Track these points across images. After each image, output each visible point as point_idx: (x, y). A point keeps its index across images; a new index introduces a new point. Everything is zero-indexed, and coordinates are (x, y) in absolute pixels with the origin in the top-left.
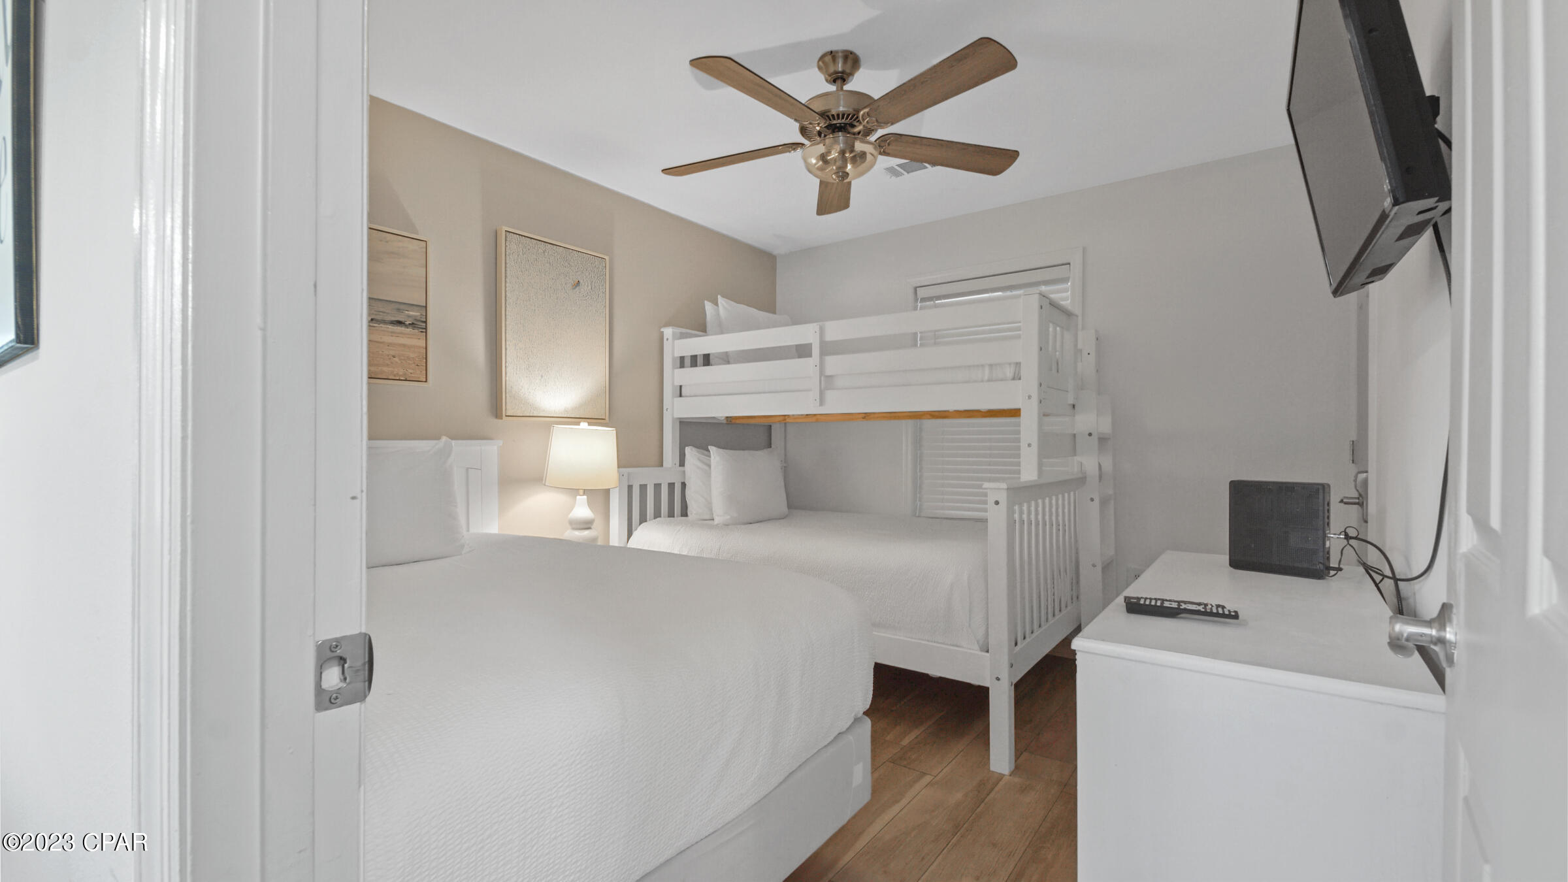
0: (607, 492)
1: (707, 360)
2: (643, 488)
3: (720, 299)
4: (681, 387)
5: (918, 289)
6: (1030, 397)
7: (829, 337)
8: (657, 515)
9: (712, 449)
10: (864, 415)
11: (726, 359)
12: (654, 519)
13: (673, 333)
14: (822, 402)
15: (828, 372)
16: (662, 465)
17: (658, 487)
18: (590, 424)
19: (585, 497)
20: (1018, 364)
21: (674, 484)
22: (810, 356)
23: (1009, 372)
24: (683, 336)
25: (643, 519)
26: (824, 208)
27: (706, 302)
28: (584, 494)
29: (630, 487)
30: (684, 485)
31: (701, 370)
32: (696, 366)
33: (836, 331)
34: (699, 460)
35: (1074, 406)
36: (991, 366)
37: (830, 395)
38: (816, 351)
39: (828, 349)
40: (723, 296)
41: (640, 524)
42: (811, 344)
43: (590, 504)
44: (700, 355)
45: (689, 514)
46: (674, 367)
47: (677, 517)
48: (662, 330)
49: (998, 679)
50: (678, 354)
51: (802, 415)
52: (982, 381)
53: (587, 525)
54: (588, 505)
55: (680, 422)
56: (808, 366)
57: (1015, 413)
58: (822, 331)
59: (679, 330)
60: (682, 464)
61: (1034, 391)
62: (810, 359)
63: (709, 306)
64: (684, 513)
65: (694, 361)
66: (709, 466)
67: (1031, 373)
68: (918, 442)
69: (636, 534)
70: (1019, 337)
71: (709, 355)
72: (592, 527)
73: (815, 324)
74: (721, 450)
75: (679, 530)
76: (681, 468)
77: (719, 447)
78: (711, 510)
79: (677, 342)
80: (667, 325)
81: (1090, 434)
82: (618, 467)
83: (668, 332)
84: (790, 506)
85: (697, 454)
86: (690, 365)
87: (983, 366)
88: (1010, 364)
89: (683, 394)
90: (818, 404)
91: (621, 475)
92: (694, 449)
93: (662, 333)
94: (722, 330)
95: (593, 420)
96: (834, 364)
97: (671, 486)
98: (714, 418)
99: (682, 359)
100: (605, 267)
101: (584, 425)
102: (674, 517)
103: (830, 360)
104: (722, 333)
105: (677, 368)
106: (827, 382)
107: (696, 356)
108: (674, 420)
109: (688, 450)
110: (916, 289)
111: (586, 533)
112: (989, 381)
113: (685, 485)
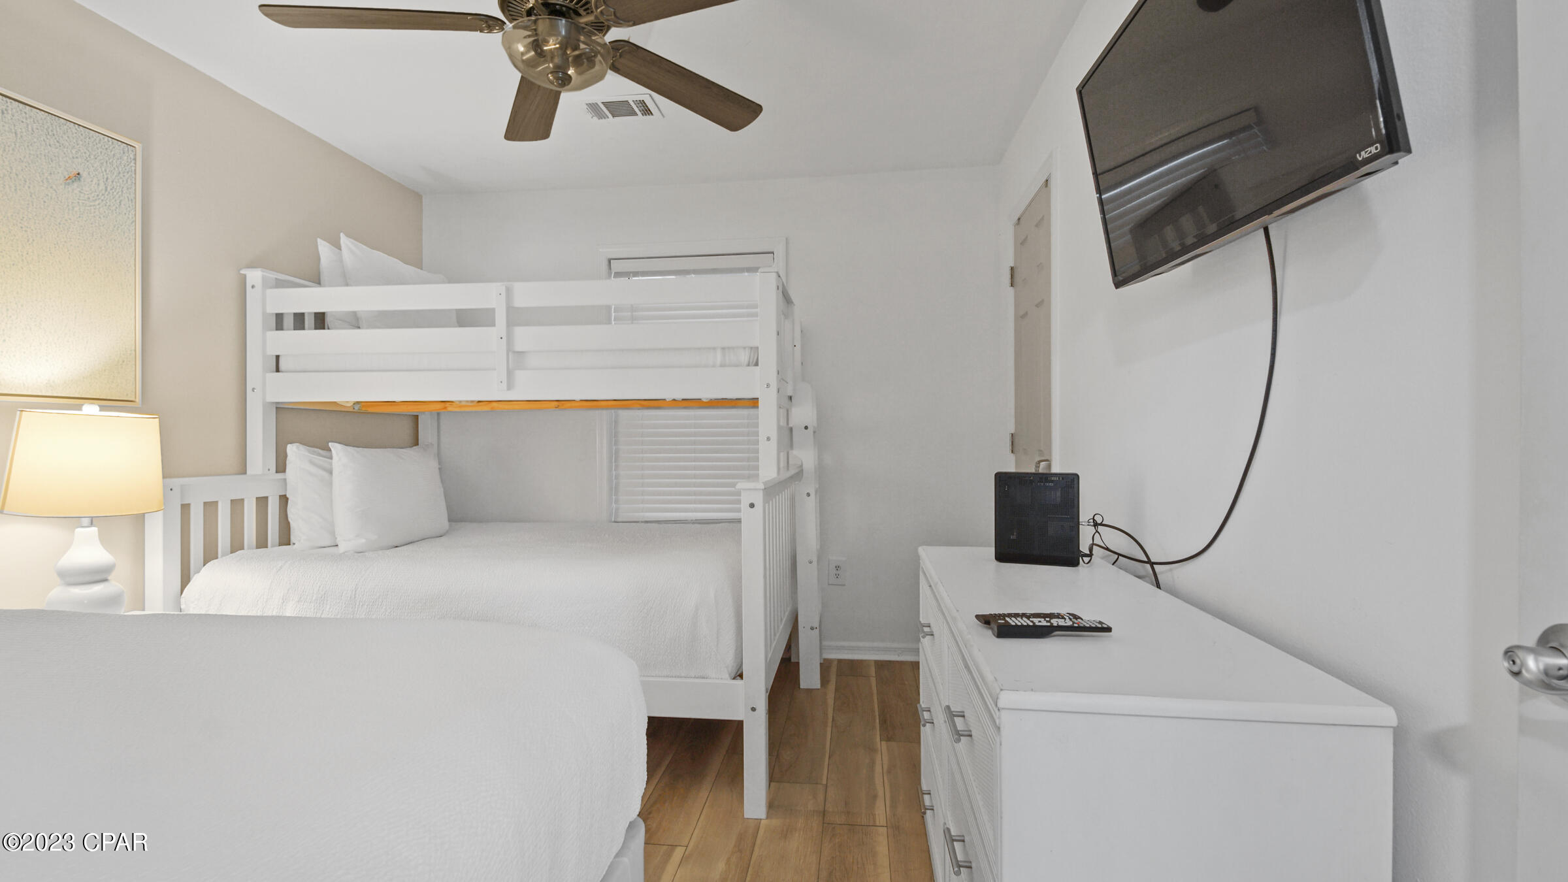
0: (139, 520)
1: (321, 321)
2: (210, 507)
3: (344, 240)
4: (278, 357)
5: (612, 261)
6: (768, 386)
7: (519, 302)
8: (237, 546)
9: (335, 448)
10: (556, 403)
11: (354, 321)
12: (231, 553)
13: (264, 278)
14: (510, 387)
15: (518, 348)
16: (245, 472)
17: (237, 505)
18: (102, 408)
19: (94, 529)
20: (755, 349)
21: (266, 498)
22: (493, 325)
23: (744, 357)
24: (279, 284)
25: (210, 555)
26: (513, 133)
27: (319, 240)
28: (92, 524)
29: (185, 508)
30: (284, 500)
31: (310, 335)
32: (303, 328)
33: (527, 295)
34: (312, 462)
35: (790, 398)
36: (723, 349)
37: (520, 375)
38: (501, 318)
39: (516, 317)
40: (348, 235)
41: (204, 565)
42: (493, 310)
43: (104, 540)
44: (309, 313)
45: (293, 539)
46: (266, 328)
47: (273, 546)
48: (243, 272)
49: (753, 709)
50: (273, 309)
51: (472, 401)
52: (714, 366)
53: (99, 575)
54: (102, 544)
55: (277, 408)
56: (491, 337)
57: (753, 403)
58: (509, 291)
59: (273, 275)
60: (281, 467)
61: (773, 380)
62: (493, 328)
63: (324, 248)
64: (285, 539)
65: (299, 321)
66: (330, 472)
67: (769, 358)
68: (614, 437)
69: (197, 581)
70: (755, 315)
71: (323, 314)
72: (109, 578)
73: (499, 284)
74: (350, 449)
75: (281, 568)
76: (280, 476)
77: (346, 444)
78: (333, 533)
79: (269, 292)
80: (252, 266)
81: (806, 428)
82: (164, 477)
83: (254, 276)
84: (451, 520)
85: (307, 454)
86: (293, 328)
87: (714, 349)
88: (745, 348)
89: (280, 369)
90: (505, 388)
91: (168, 490)
92: (302, 447)
93: (245, 277)
94: (346, 280)
95: (108, 403)
96: (524, 337)
97: (262, 502)
98: (335, 403)
99: (279, 317)
100: (135, 159)
101: (91, 409)
102: (266, 547)
103: (519, 331)
104: (347, 285)
105: (271, 330)
106: (516, 358)
107: (303, 315)
108: (266, 405)
109: (292, 450)
110: (609, 261)
111: (97, 589)
112: (722, 366)
113: (287, 499)
